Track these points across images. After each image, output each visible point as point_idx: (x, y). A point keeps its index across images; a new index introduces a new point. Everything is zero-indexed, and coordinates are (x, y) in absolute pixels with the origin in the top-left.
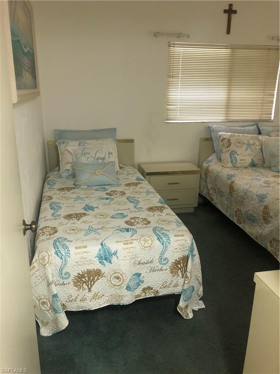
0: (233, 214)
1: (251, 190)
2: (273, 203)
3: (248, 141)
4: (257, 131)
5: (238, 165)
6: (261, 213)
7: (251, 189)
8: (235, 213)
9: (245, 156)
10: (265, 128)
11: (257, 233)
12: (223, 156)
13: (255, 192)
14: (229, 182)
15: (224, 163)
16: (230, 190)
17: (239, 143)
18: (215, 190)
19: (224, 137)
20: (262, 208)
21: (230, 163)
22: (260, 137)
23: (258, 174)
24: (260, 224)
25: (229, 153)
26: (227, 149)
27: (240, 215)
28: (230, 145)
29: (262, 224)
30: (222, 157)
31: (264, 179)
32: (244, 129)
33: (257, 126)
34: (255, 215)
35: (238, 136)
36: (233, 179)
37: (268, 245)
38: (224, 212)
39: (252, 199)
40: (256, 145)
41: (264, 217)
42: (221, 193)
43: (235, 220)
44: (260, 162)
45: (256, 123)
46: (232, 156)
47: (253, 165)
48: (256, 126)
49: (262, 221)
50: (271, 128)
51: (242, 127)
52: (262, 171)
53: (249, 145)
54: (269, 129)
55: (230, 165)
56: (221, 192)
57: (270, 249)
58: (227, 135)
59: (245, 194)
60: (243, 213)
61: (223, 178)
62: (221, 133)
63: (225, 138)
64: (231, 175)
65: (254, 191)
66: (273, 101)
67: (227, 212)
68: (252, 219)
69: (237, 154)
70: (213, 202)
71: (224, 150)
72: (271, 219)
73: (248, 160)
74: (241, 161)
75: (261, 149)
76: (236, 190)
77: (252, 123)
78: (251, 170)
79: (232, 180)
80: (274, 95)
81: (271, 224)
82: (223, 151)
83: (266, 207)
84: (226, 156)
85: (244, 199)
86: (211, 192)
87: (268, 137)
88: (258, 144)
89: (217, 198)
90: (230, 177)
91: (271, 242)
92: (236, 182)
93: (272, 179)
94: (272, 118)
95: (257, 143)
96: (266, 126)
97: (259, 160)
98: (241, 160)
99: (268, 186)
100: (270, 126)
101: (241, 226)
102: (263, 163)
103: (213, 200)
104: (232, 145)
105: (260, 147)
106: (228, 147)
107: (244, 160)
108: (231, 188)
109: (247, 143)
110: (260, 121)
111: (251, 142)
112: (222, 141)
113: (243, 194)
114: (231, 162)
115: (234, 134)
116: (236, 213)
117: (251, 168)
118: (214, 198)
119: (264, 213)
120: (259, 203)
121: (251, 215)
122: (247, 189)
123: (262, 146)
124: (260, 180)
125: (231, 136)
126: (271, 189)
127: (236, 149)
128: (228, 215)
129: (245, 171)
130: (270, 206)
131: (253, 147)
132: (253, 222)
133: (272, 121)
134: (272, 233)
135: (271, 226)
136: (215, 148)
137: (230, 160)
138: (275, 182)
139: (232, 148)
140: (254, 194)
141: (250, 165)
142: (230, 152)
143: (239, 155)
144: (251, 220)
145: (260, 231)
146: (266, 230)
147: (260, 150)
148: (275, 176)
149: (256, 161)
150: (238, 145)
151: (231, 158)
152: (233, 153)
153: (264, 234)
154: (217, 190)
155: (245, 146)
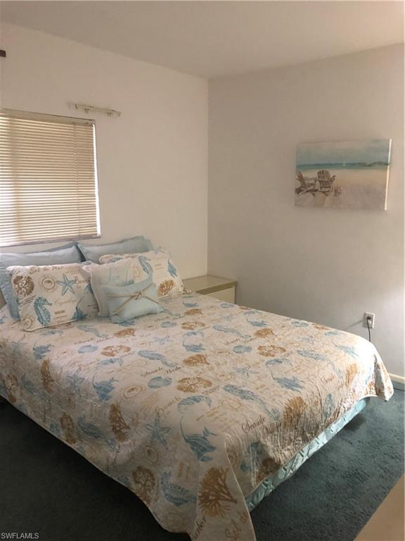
0: (57, 425)
1: (82, 376)
2: (127, 398)
3: (64, 276)
4: (77, 257)
5: (53, 322)
6: (108, 421)
7: (82, 374)
8: (59, 423)
9: (63, 304)
10: (89, 249)
11: (108, 460)
12: (22, 311)
13: (91, 381)
14: (40, 362)
15: (26, 324)
16: (44, 380)
17: (49, 282)
18: (16, 380)
19: (20, 275)
20: (108, 411)
21: (37, 322)
22: (84, 267)
23: (91, 335)
24: (110, 441)
25: (32, 304)
26: (27, 297)
27: (70, 427)
28: (32, 288)
29: (112, 440)
30: (20, 312)
31: (102, 346)
32: (54, 256)
33: (77, 247)
34: (98, 425)
35: (45, 269)
36: (47, 356)
37: (131, 479)
38: (38, 421)
39: (87, 394)
40: (80, 282)
41: (114, 428)
42: (27, 385)
43: (62, 436)
44: (92, 309)
45: (74, 242)
46: (39, 308)
47: (80, 317)
48: (74, 248)
49: (113, 435)
50: (100, 247)
51: (50, 251)
52: (97, 326)
53: (67, 283)
54: (96, 249)
55: (37, 325)
56: (28, 383)
57: (134, 488)
58: (23, 270)
59: (73, 384)
60: (75, 421)
61: (27, 355)
62: (11, 268)
63: (22, 277)
64: (41, 347)
65: (88, 376)
66: (94, 206)
67: (44, 421)
68: (93, 433)
69: (49, 304)
70: (16, 404)
71: (23, 299)
72: (128, 430)
73: (70, 311)
74: (58, 315)
75: (90, 287)
76: (54, 378)
77: (68, 243)
78: (78, 330)
79: (46, 358)
80: (94, 195)
81: (130, 440)
82: (20, 302)
83: (115, 409)
84: (27, 310)
85: (72, 394)
86: (9, 384)
87: (98, 265)
88: (83, 279)
89: (22, 394)
90: (40, 351)
91: (134, 474)
92: (53, 362)
93: (115, 342)
94: (99, 232)
95: (81, 278)
96: (91, 246)
97: (89, 306)
98: (56, 313)
99: (112, 362)
100: (98, 246)
101: (74, 446)
102: (96, 310)
103: (14, 400)
104: (35, 287)
105: (86, 284)
106: (29, 292)
107: (63, 312)
108: (46, 375)
109: (63, 280)
110: (80, 237)
111: (70, 277)
112: (16, 282)
113: (69, 385)
114: (39, 319)
115: (36, 267)
116: (62, 421)
117: (77, 324)
118: (17, 395)
119: (113, 419)
120: (101, 401)
121: (90, 426)
122: (75, 375)
123: (89, 281)
124: (95, 348)
125: (32, 271)
126: (116, 365)
127: (44, 295)
128: (47, 427)
129: (67, 332)
130: (121, 406)
131: (74, 286)
132: (96, 437)
133: (99, 237)
134: (133, 458)
135: (130, 446)
136: (5, 297)
137: (37, 317)
138: (121, 347)
139: (37, 293)
140: (89, 383)
141: (74, 318)
142: (34, 301)
143: (51, 304)
144: (91, 434)
145: (111, 455)
146: (122, 452)
147: (88, 290)
148: (119, 334)
149: (84, 310)
150: (48, 286)
151: (38, 312)
152: (39, 303)
153: (119, 462)
154: (19, 381)
155: (60, 287)
